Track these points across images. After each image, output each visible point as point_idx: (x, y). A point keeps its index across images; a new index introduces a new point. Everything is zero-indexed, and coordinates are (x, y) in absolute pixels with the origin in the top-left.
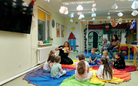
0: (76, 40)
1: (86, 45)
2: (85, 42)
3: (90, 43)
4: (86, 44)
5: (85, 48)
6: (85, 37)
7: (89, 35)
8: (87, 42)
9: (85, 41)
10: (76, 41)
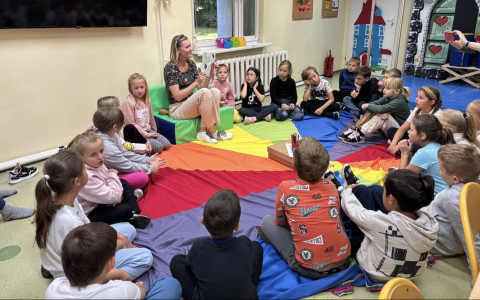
0: (382, 29)
1: (413, 50)
2: (414, 38)
3: (437, 44)
4: (415, 46)
5: (411, 59)
6: (416, 16)
7: (438, 10)
8: (421, 37)
9: (411, 33)
10: (382, 33)
